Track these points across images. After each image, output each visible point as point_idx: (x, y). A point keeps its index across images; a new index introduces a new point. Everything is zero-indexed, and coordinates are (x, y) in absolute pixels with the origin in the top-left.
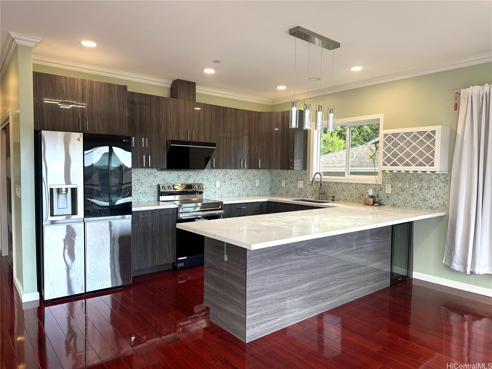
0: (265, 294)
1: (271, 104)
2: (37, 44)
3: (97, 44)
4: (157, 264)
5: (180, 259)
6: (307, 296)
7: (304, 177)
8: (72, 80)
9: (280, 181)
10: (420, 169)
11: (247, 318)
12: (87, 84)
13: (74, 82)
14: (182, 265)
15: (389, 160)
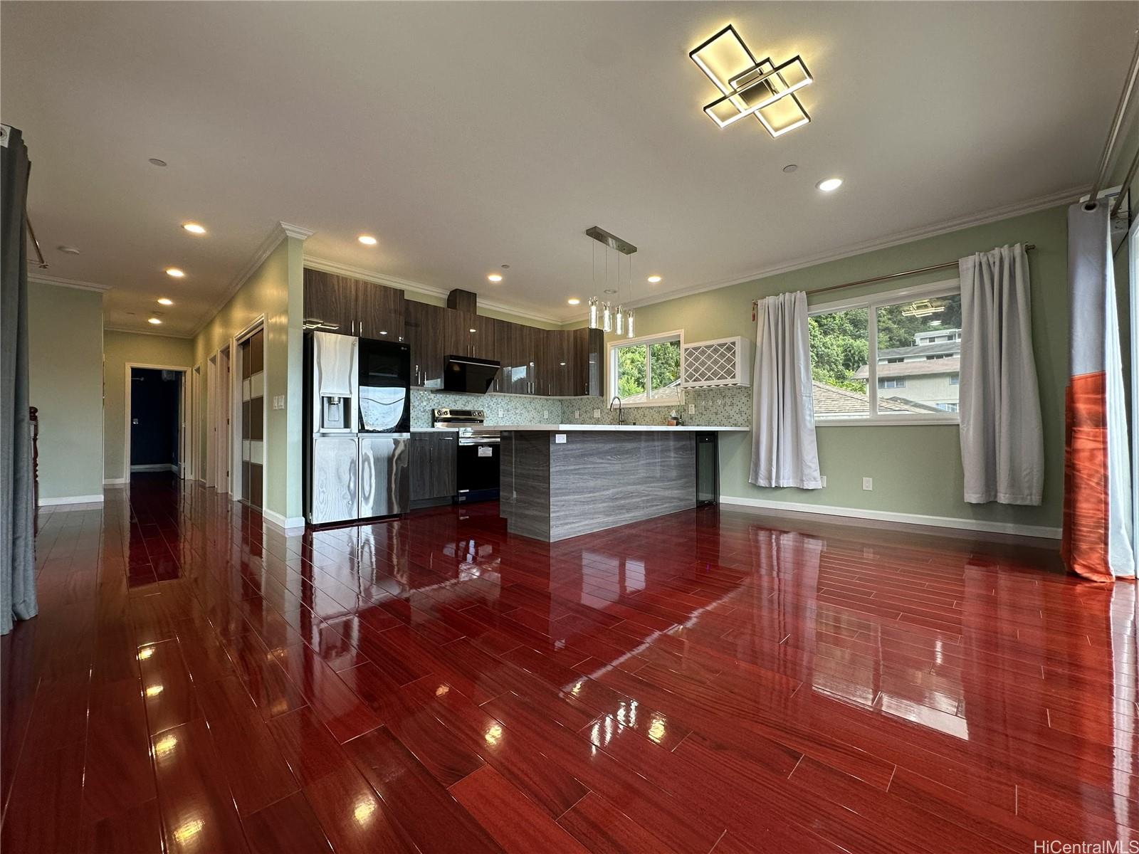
0: (569, 494)
1: (560, 324)
2: (309, 237)
3: (377, 240)
4: (435, 496)
5: (462, 491)
6: (611, 504)
7: (600, 405)
8: (345, 279)
9: (573, 412)
10: (722, 383)
11: (551, 515)
12: (361, 287)
13: (346, 282)
14: (464, 498)
15: (691, 376)
